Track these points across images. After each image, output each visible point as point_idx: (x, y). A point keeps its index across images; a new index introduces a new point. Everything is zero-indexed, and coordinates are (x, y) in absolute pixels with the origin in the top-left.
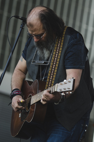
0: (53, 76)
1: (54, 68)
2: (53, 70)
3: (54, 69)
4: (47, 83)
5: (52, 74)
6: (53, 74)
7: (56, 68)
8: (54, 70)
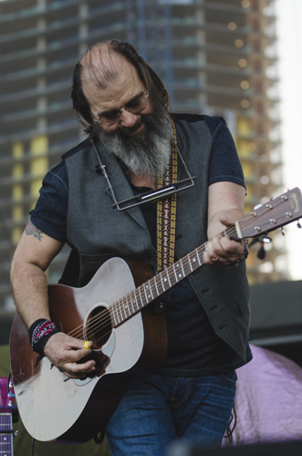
0: (168, 237)
1: (166, 216)
2: (166, 222)
3: (169, 219)
4: (159, 255)
5: (166, 233)
6: (169, 234)
7: (173, 217)
8: (170, 223)
